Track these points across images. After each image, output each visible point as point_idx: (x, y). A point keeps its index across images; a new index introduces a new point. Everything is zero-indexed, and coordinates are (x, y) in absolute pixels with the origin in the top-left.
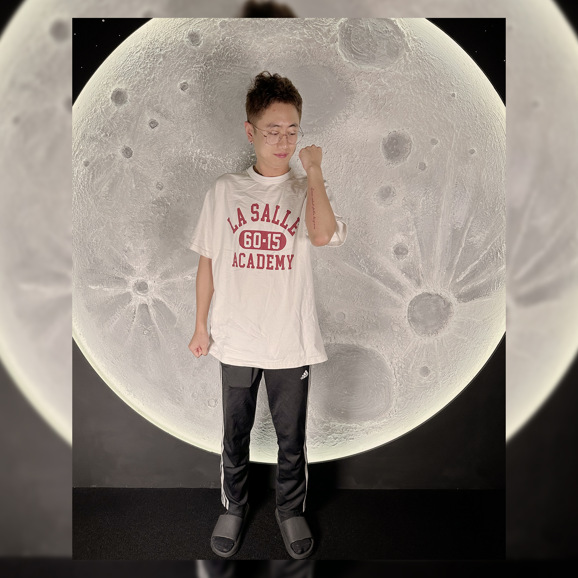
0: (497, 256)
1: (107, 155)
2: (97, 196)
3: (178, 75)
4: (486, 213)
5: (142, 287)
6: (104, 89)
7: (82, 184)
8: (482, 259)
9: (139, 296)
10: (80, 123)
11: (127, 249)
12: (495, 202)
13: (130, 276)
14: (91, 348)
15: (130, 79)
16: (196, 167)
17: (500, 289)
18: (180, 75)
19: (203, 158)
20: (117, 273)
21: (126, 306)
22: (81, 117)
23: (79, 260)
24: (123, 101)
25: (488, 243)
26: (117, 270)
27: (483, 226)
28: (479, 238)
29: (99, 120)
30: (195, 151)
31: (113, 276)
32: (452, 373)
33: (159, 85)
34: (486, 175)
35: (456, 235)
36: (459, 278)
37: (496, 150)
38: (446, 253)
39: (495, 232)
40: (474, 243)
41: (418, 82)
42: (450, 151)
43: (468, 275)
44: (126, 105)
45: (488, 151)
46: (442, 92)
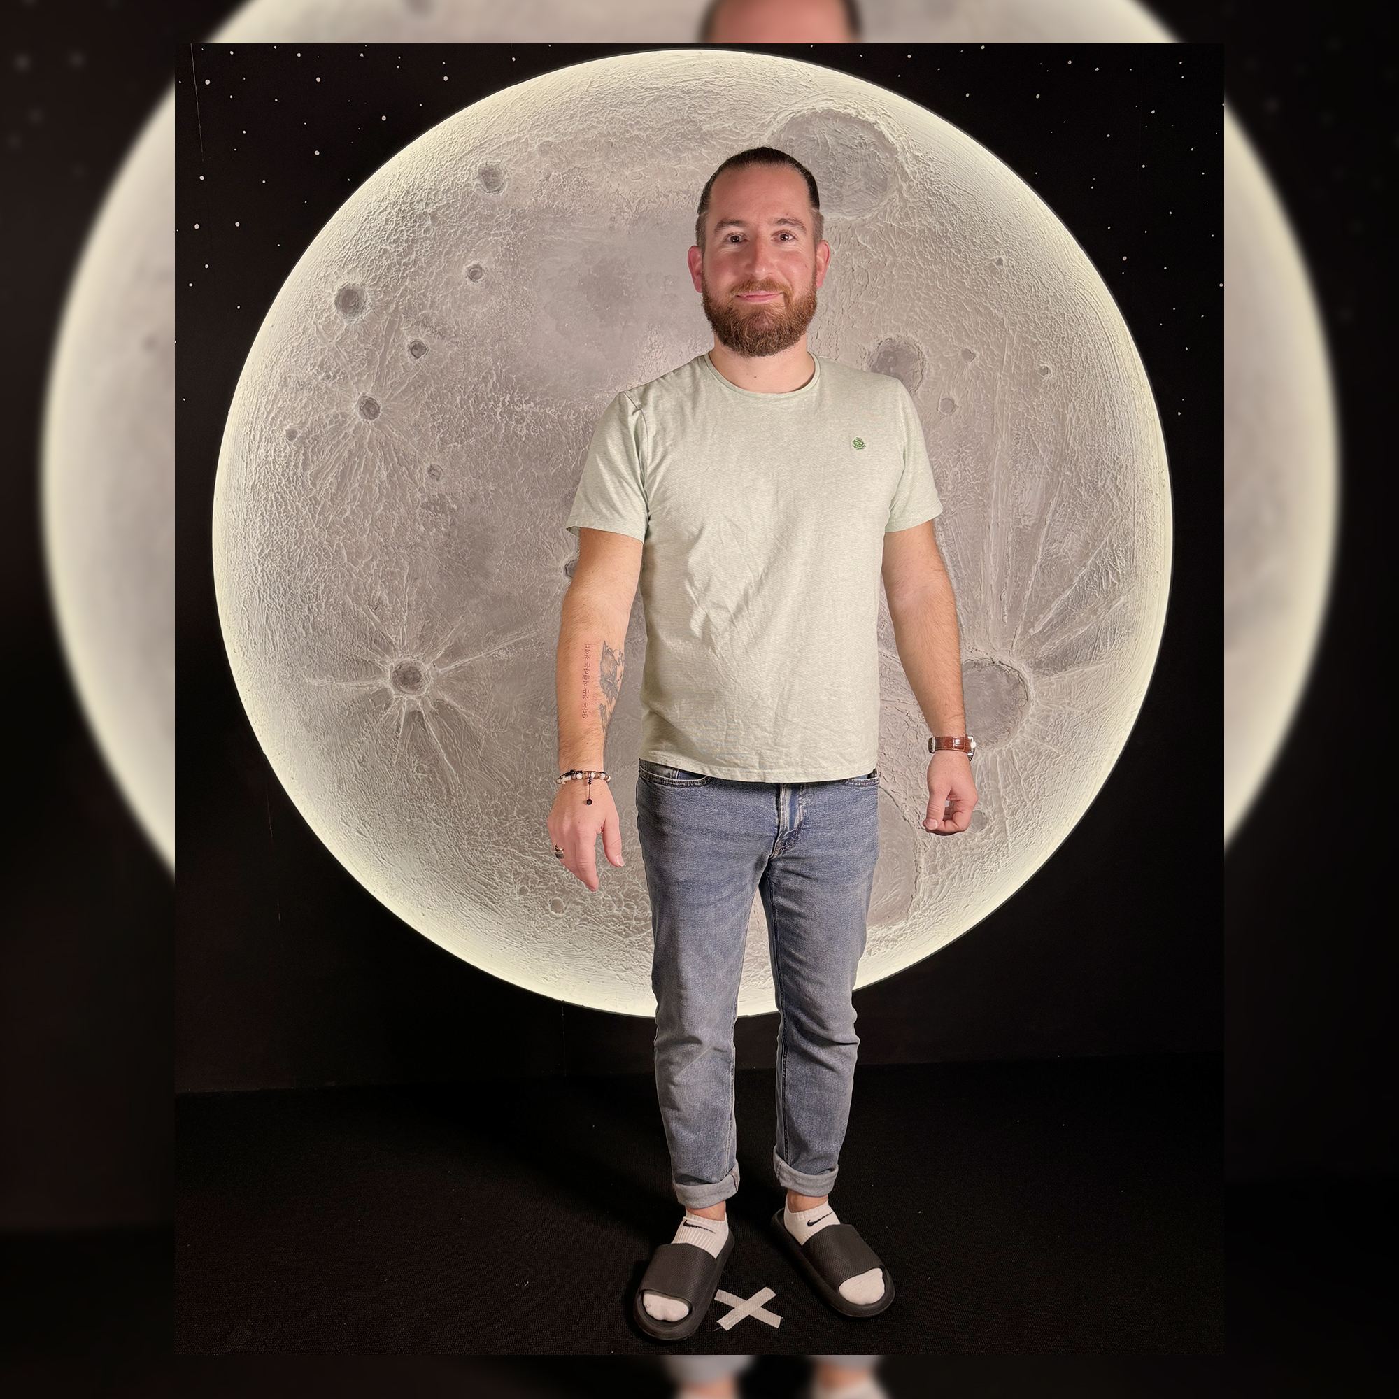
0: (1108, 577)
1: (332, 416)
2: (314, 497)
3: (463, 251)
4: (1080, 493)
5: (408, 678)
6: (320, 288)
7: (283, 475)
8: (1079, 586)
9: (405, 695)
10: (276, 357)
11: (376, 602)
12: (1097, 470)
13: (386, 655)
14: (314, 805)
15: (369, 264)
16: (503, 431)
17: (1118, 644)
18: (466, 251)
19: (517, 412)
20: (359, 652)
21: (381, 716)
22: (279, 345)
23: (284, 628)
24: (357, 308)
25: (1088, 553)
26: (360, 646)
27: (1075, 519)
28: (1069, 545)
29: (312, 348)
30: (501, 399)
31: (352, 658)
32: (1031, 822)
33: (426, 272)
34: (1075, 416)
35: (1024, 541)
36: (1034, 627)
37: (1091, 365)
38: (1007, 578)
39: (1099, 530)
40: (1059, 555)
41: (928, 240)
42: (1001, 374)
43: (1052, 620)
44: (364, 315)
45: (1076, 368)
46: (977, 257)
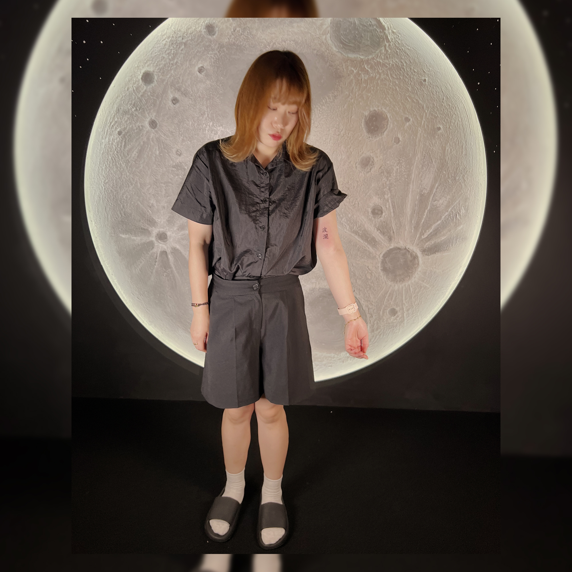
0: (457, 217)
1: (137, 127)
2: (128, 160)
4: (448, 181)
5: (162, 237)
6: (135, 71)
7: (115, 150)
8: (444, 219)
9: (161, 244)
10: (115, 99)
11: (151, 205)
12: (456, 172)
13: (153, 227)
15: (157, 63)
17: (458, 245)
18: (198, 60)
19: (215, 130)
20: (142, 225)
21: (150, 252)
22: (116, 95)
23: (112, 213)
24: (150, 81)
25: (449, 206)
26: (143, 222)
27: (445, 192)
28: (442, 202)
29: (131, 97)
30: (209, 124)
31: (139, 227)
32: (415, 314)
33: (180, 68)
34: (450, 149)
35: (423, 199)
36: (424, 235)
37: (459, 128)
38: (414, 214)
39: (455, 197)
40: (437, 206)
41: (395, 69)
42: (420, 128)
43: (431, 233)
44: (153, 85)
45: (452, 128)
46: (415, 78)
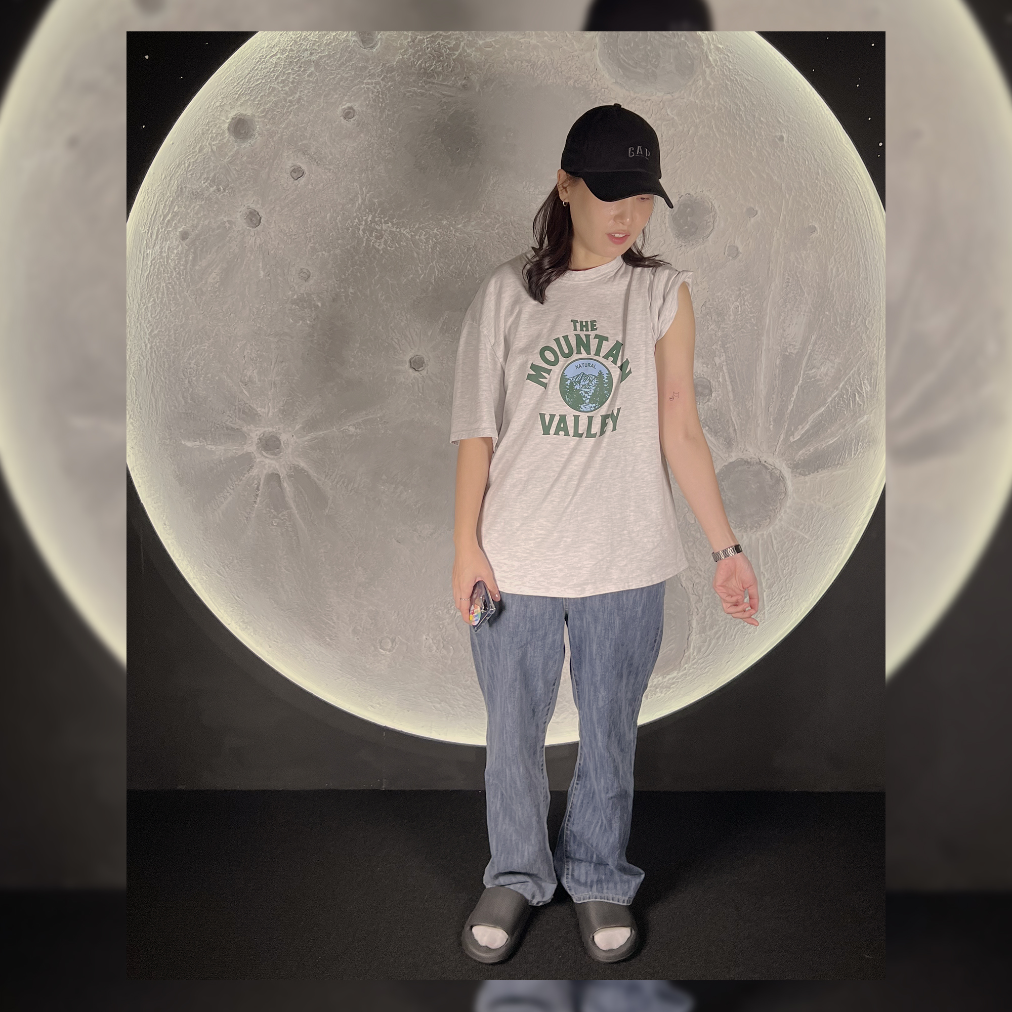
0: (855, 399)
1: (219, 223)
2: (200, 289)
3: (339, 95)
4: (836, 330)
5: (270, 444)
6: (216, 115)
7: (175, 269)
8: (831, 404)
9: (267, 459)
10: (175, 169)
11: (247, 379)
12: (850, 312)
13: (252, 425)
15: (259, 99)
16: (364, 245)
17: (861, 454)
18: (342, 95)
19: (377, 230)
20: (229, 421)
21: (244, 476)
22: (177, 160)
23: (167, 397)
24: (247, 135)
25: (840, 379)
26: (230, 415)
27: (831, 350)
28: (825, 371)
29: (206, 164)
30: (364, 218)
31: (222, 425)
32: (784, 595)
33: (307, 109)
34: (835, 268)
35: (789, 365)
36: (794, 435)
37: (850, 227)
38: (773, 394)
39: (850, 361)
40: (816, 378)
41: (724, 116)
42: (777, 229)
43: (808, 431)
44: (252, 142)
45: (838, 228)
46: (763, 133)
